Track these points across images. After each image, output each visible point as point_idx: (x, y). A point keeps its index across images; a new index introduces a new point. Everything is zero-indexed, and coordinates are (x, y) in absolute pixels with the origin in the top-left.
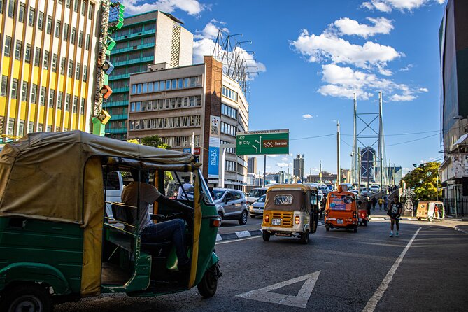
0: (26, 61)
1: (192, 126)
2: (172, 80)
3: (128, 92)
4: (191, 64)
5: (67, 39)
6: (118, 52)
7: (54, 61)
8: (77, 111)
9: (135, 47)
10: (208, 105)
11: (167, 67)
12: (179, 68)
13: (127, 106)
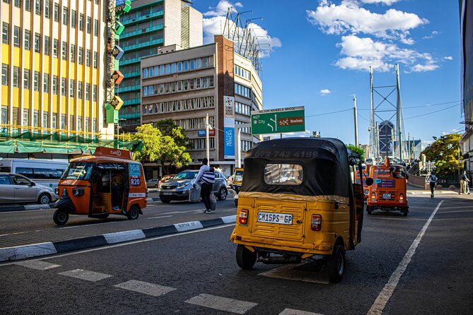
0: (36, 51)
1: (206, 108)
2: (183, 62)
3: (139, 77)
4: (202, 44)
5: (75, 26)
6: (127, 36)
7: (64, 49)
8: (90, 99)
9: (144, 30)
10: (221, 85)
11: (178, 48)
12: (189, 49)
13: (139, 91)
